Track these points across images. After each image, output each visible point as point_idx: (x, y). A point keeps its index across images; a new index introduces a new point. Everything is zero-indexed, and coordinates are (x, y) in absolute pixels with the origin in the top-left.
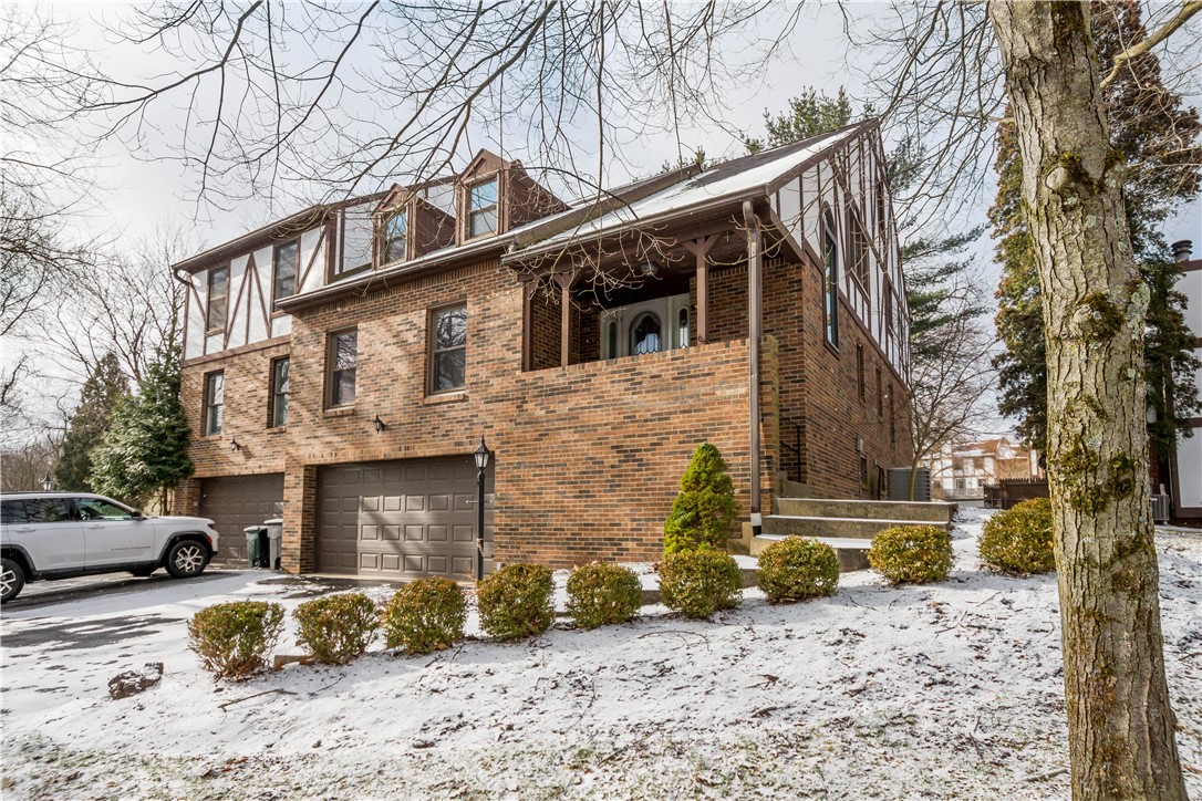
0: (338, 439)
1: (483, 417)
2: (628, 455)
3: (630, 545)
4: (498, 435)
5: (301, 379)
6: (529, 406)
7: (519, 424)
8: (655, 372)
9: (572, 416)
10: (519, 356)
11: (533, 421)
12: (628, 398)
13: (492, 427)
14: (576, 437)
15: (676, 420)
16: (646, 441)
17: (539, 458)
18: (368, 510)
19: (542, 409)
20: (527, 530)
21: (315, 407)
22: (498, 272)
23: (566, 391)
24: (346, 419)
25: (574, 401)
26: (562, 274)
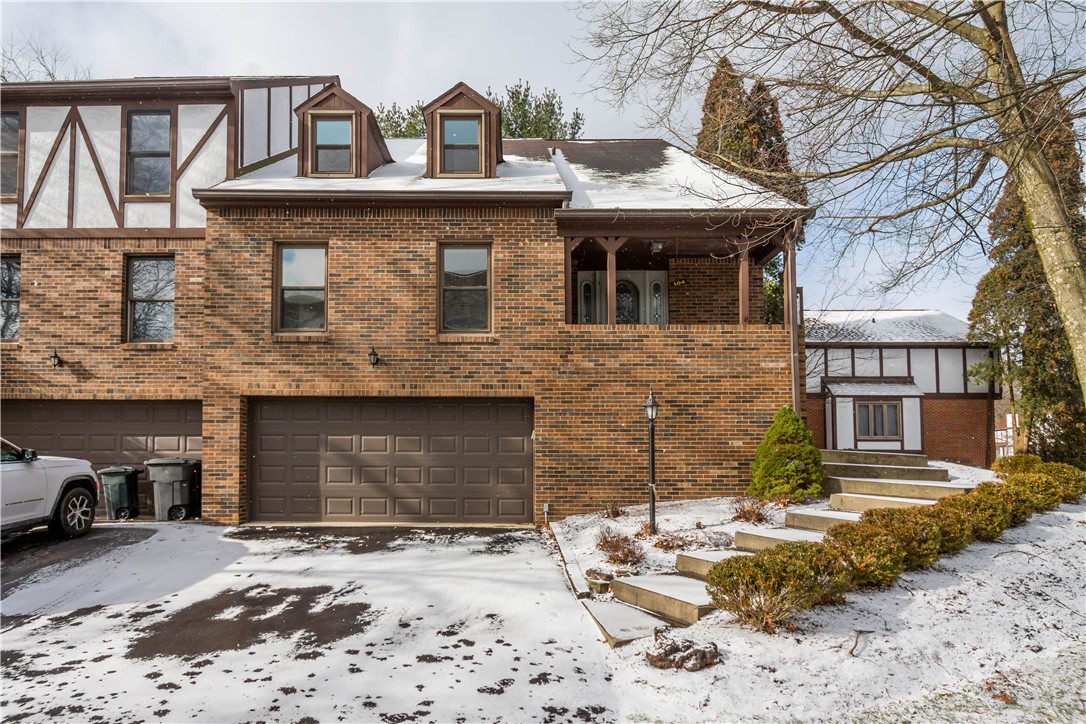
0: (297, 368)
1: (518, 362)
2: (682, 409)
3: (685, 485)
4: (538, 381)
5: (228, 291)
6: (576, 357)
7: (564, 373)
8: (707, 341)
9: (625, 370)
10: (562, 308)
11: (579, 371)
12: (681, 360)
13: (531, 373)
14: (630, 389)
15: (726, 384)
16: (698, 400)
17: (588, 406)
18: (335, 448)
19: (590, 361)
20: (573, 472)
21: (259, 327)
22: (533, 221)
23: (618, 347)
24: (314, 347)
25: (625, 357)
26: (607, 238)
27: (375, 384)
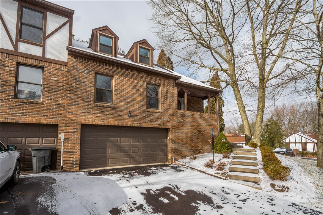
0: (103, 115)
1: (167, 119)
2: (200, 132)
3: (201, 150)
4: (171, 124)
6: (179, 118)
7: (177, 122)
8: (204, 117)
9: (190, 122)
10: (176, 105)
11: (180, 122)
12: (200, 121)
13: (170, 122)
14: (190, 127)
15: (208, 127)
16: (203, 130)
17: (182, 131)
19: (183, 120)
21: (89, 100)
22: (170, 82)
23: (188, 117)
24: (109, 109)
25: (190, 119)
26: (185, 89)
27: (129, 122)
